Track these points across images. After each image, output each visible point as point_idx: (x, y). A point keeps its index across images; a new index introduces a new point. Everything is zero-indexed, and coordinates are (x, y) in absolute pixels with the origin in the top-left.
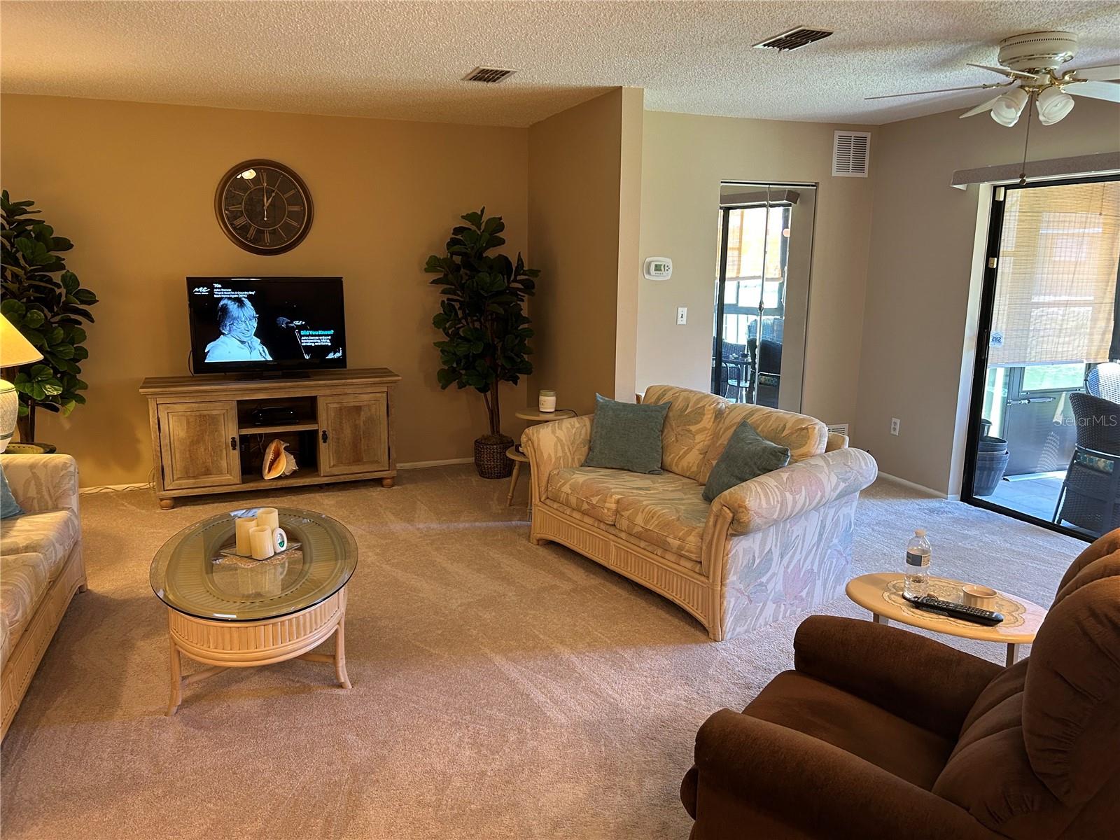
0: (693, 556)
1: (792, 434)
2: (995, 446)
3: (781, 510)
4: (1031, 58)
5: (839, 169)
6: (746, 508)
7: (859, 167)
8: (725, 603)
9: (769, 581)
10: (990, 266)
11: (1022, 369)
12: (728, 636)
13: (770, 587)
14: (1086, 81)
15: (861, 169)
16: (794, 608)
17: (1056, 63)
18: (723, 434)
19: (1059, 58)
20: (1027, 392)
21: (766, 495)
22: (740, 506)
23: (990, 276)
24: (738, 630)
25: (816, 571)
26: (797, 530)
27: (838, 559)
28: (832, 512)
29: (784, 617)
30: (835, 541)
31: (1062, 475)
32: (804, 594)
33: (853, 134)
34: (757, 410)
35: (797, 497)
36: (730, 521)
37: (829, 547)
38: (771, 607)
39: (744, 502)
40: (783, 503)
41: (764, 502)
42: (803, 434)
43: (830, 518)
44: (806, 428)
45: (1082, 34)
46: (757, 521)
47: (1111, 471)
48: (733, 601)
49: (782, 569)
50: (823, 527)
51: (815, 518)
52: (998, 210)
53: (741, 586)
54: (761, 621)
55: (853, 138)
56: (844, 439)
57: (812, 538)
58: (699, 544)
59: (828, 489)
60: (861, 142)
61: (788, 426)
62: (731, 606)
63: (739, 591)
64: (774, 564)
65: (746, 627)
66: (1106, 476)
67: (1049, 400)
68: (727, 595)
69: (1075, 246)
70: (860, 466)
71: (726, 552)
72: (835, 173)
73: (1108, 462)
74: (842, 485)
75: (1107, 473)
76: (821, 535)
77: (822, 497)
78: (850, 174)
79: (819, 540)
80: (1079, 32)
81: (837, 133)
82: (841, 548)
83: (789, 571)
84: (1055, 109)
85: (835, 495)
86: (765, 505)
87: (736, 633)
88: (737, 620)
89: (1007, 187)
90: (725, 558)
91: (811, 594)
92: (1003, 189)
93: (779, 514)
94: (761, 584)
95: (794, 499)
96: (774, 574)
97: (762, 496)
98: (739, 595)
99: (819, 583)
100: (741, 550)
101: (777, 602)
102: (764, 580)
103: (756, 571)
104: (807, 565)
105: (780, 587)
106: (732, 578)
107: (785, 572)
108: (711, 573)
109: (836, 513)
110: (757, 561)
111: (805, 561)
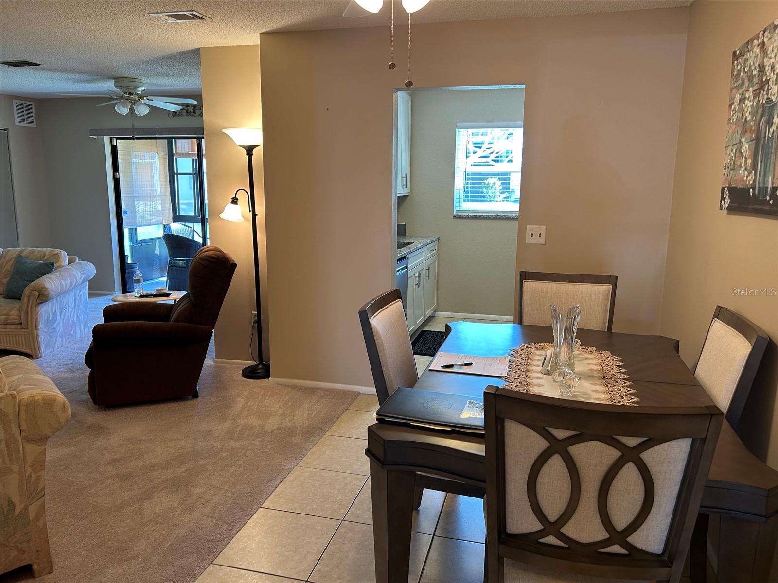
0: (16, 321)
1: (50, 257)
2: (133, 266)
3: (61, 288)
4: (129, 88)
5: (19, 122)
6: (45, 288)
7: (30, 121)
8: (40, 339)
9: (57, 326)
10: (116, 177)
11: (136, 229)
12: (43, 355)
13: (58, 330)
14: (152, 100)
15: (32, 123)
16: (69, 340)
17: (139, 91)
18: (6, 264)
19: (140, 89)
20: (140, 240)
21: (53, 282)
22: (43, 288)
23: (117, 182)
24: (47, 352)
25: (75, 321)
26: (65, 300)
27: (84, 315)
28: (78, 291)
29: (65, 344)
30: (81, 306)
31: (165, 279)
32: (72, 332)
33: (24, 102)
34: (24, 250)
35: (66, 282)
36: (37, 296)
37: (79, 309)
38: (59, 339)
39: (44, 285)
40: (61, 285)
41: (53, 285)
42: (57, 256)
43: (78, 294)
44: (57, 254)
45: (148, 81)
46: (52, 293)
47: (185, 266)
48: (43, 337)
49: (62, 321)
50: (76, 299)
51: (72, 294)
52: (114, 149)
53: (46, 330)
54: (56, 347)
55: (24, 105)
56: (76, 258)
57: (72, 305)
58: (19, 314)
59: (78, 278)
60: (29, 108)
61: (46, 254)
62: (42, 340)
63: (45, 332)
64: (58, 318)
65: (50, 350)
66: (183, 269)
67: (150, 243)
68: (40, 334)
69: (149, 168)
70: (89, 268)
71: (36, 313)
72: (17, 124)
73: (183, 262)
74: (83, 276)
75: (184, 267)
76: (75, 303)
77: (77, 281)
78: (26, 125)
79: (75, 306)
80: (146, 80)
81: (15, 101)
82: (84, 310)
83: (65, 321)
84: (142, 110)
85: (81, 281)
86: (54, 286)
87: (46, 353)
88: (46, 347)
89: (117, 139)
90: (36, 316)
91: (75, 332)
92: (115, 140)
93: (61, 290)
94: (54, 328)
95: (66, 283)
96: (59, 323)
97: (51, 282)
98: (45, 334)
99: (78, 327)
100: (45, 310)
101: (61, 337)
102: (55, 326)
103: (51, 322)
104: (71, 319)
105: (62, 329)
106: (41, 326)
107: (63, 322)
108: (30, 326)
109: (80, 292)
110: (51, 317)
111: (70, 316)
